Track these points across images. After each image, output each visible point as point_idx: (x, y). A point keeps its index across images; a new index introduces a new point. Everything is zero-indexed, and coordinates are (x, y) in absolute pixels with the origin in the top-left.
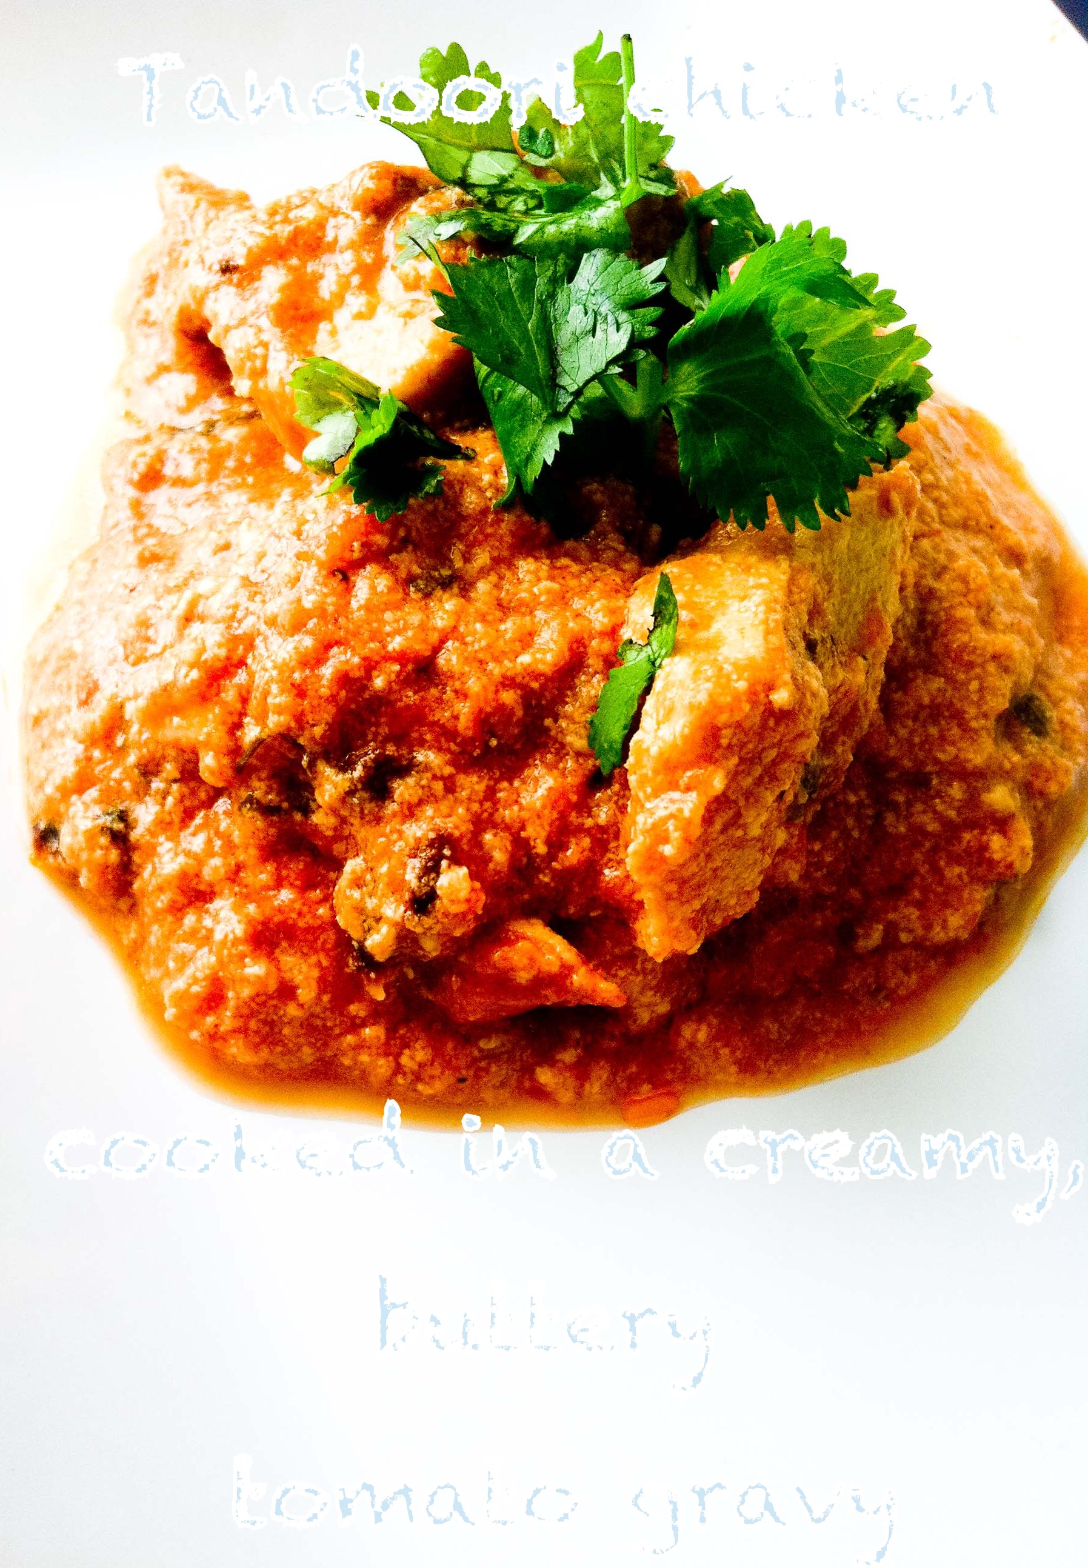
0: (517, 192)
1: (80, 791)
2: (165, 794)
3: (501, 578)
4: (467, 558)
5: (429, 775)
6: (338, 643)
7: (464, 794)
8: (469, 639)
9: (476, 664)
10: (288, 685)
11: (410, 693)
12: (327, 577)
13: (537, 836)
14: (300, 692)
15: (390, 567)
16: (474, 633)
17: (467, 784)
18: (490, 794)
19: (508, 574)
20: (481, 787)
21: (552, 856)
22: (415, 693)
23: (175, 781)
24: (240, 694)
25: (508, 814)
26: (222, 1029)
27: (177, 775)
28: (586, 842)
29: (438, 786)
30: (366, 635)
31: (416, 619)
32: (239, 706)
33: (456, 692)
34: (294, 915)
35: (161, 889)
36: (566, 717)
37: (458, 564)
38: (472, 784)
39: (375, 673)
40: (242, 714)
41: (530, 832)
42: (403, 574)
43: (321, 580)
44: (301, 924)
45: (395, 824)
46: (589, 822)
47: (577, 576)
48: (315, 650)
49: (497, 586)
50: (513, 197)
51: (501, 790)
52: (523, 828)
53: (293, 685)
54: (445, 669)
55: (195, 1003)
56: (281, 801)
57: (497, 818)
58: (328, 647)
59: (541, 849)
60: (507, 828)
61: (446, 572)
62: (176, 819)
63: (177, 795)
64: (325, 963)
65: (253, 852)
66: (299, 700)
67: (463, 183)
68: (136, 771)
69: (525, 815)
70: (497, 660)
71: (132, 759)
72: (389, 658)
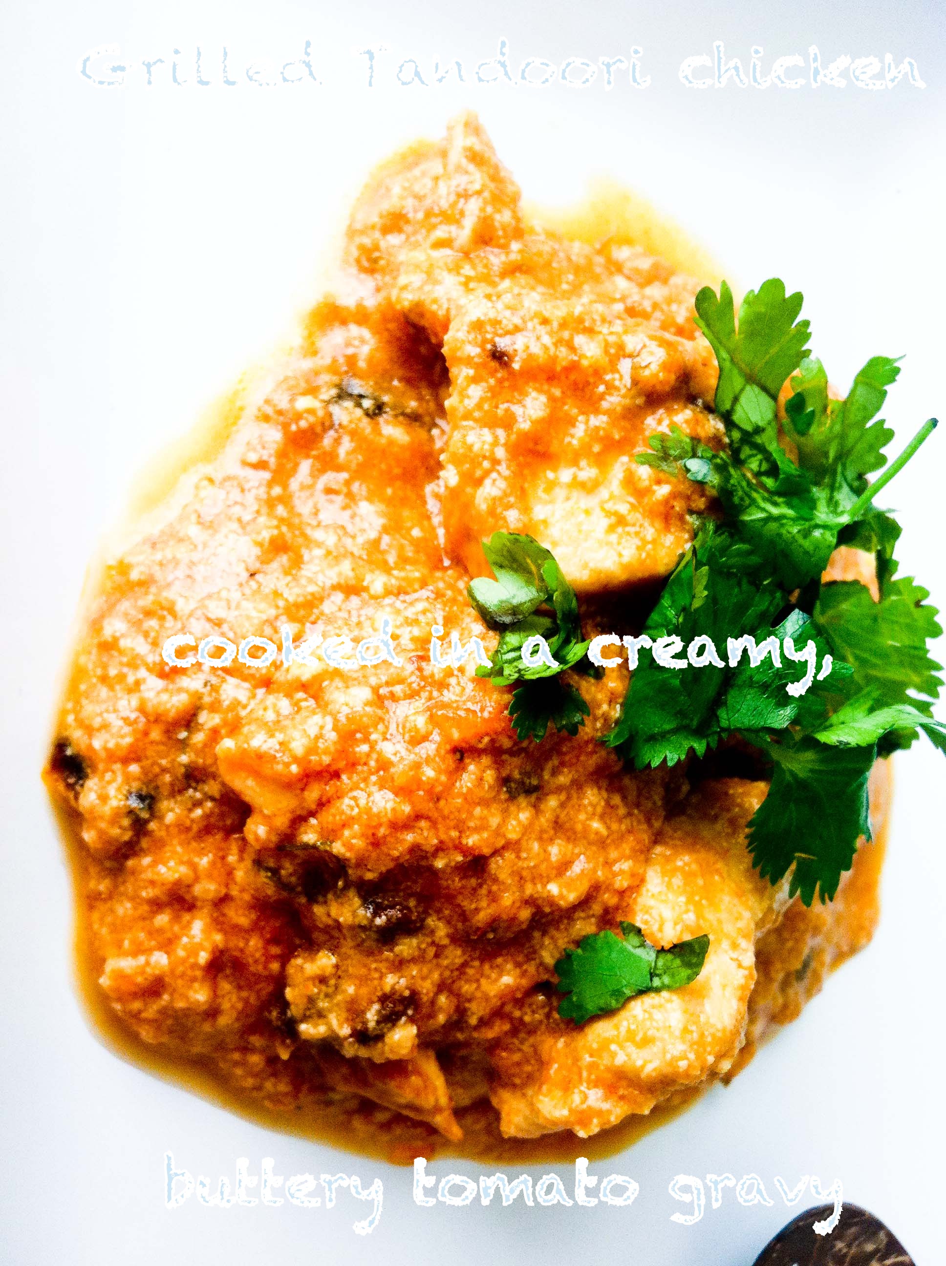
0: (761, 449)
1: (126, 761)
2: (197, 804)
3: (569, 798)
4: (555, 773)
5: (429, 940)
6: (428, 818)
7: (445, 962)
8: (524, 855)
9: (517, 878)
10: (370, 832)
11: (457, 879)
12: (448, 752)
13: (476, 1011)
14: (376, 843)
15: (498, 764)
16: (529, 850)
17: (451, 956)
18: (462, 968)
19: (575, 795)
20: (459, 961)
21: (476, 1028)
22: (461, 879)
23: (212, 799)
24: (320, 800)
25: (467, 988)
26: (144, 1015)
27: (217, 795)
28: (507, 1027)
29: (431, 951)
30: (452, 824)
31: (494, 821)
32: (313, 807)
33: (490, 892)
34: (250, 960)
35: (152, 883)
36: (552, 938)
37: (546, 776)
38: (455, 955)
39: (441, 854)
40: (313, 814)
41: (473, 1006)
42: (504, 774)
43: (443, 752)
44: (252, 969)
45: (383, 967)
46: (517, 1014)
47: (620, 821)
48: (409, 817)
49: (563, 805)
50: (754, 452)
51: (472, 967)
52: (469, 1000)
53: (373, 835)
54: (493, 872)
55: (133, 989)
56: (298, 885)
57: (455, 986)
58: (418, 817)
59: (473, 1021)
60: (458, 995)
61: (535, 782)
62: (195, 828)
63: (208, 811)
64: (253, 1000)
65: (247, 897)
66: (370, 848)
67: (727, 418)
68: (183, 770)
69: (478, 994)
70: (533, 880)
71: (184, 759)
72: (459, 847)
